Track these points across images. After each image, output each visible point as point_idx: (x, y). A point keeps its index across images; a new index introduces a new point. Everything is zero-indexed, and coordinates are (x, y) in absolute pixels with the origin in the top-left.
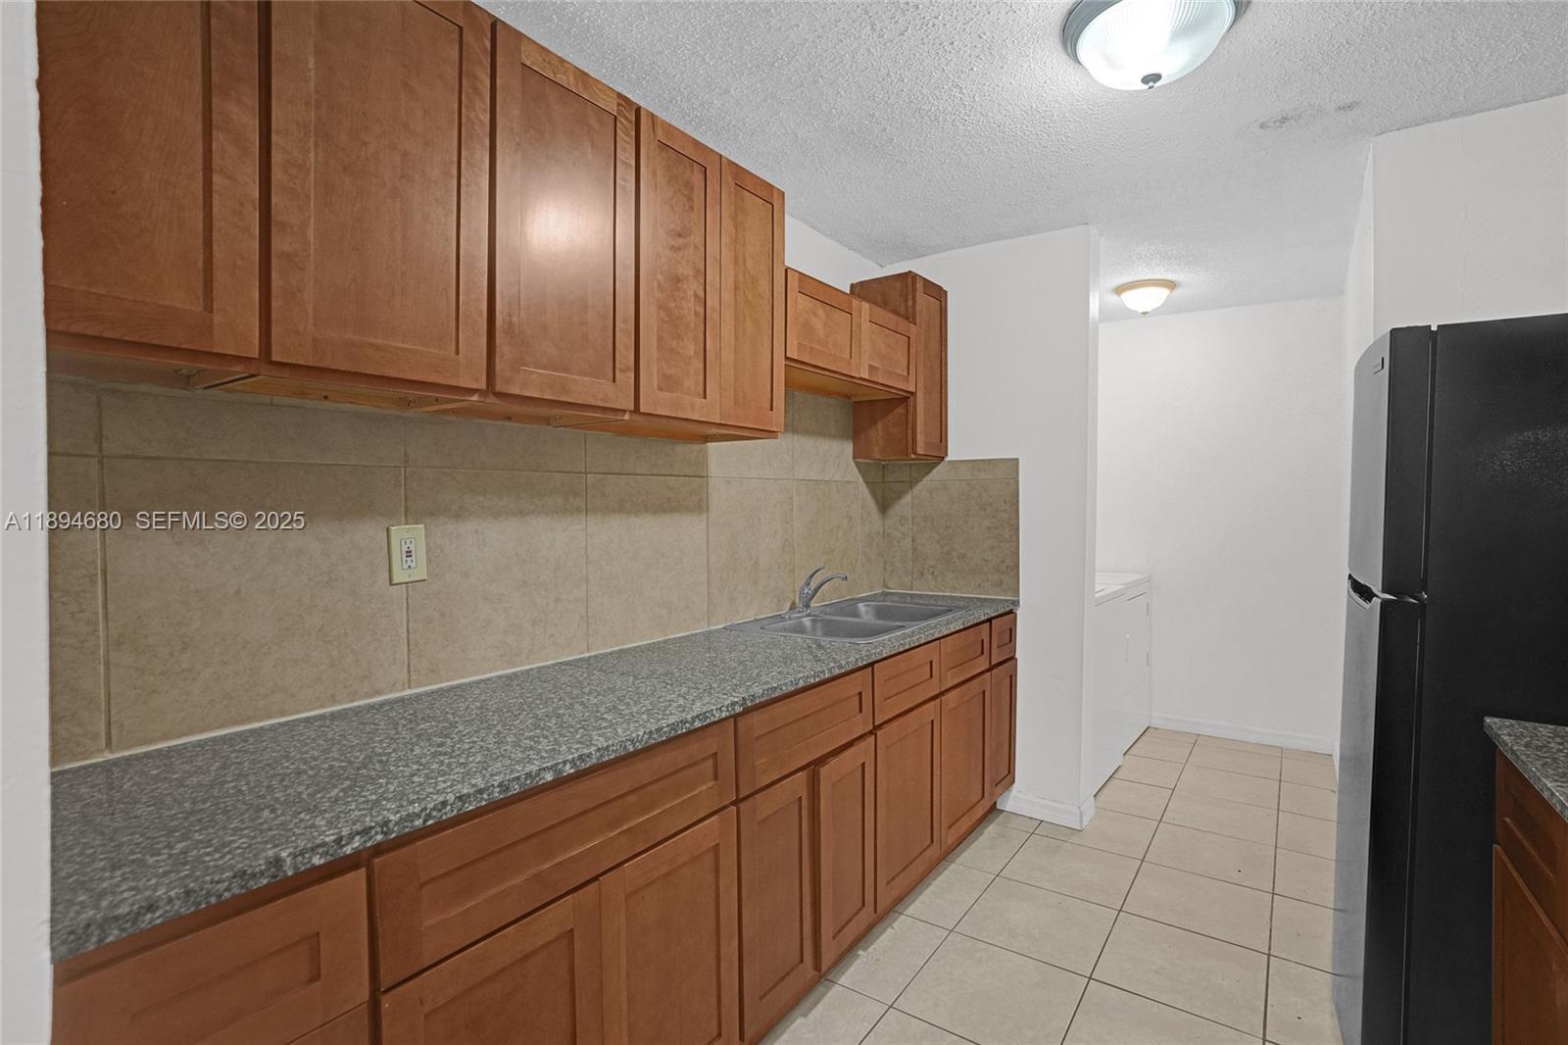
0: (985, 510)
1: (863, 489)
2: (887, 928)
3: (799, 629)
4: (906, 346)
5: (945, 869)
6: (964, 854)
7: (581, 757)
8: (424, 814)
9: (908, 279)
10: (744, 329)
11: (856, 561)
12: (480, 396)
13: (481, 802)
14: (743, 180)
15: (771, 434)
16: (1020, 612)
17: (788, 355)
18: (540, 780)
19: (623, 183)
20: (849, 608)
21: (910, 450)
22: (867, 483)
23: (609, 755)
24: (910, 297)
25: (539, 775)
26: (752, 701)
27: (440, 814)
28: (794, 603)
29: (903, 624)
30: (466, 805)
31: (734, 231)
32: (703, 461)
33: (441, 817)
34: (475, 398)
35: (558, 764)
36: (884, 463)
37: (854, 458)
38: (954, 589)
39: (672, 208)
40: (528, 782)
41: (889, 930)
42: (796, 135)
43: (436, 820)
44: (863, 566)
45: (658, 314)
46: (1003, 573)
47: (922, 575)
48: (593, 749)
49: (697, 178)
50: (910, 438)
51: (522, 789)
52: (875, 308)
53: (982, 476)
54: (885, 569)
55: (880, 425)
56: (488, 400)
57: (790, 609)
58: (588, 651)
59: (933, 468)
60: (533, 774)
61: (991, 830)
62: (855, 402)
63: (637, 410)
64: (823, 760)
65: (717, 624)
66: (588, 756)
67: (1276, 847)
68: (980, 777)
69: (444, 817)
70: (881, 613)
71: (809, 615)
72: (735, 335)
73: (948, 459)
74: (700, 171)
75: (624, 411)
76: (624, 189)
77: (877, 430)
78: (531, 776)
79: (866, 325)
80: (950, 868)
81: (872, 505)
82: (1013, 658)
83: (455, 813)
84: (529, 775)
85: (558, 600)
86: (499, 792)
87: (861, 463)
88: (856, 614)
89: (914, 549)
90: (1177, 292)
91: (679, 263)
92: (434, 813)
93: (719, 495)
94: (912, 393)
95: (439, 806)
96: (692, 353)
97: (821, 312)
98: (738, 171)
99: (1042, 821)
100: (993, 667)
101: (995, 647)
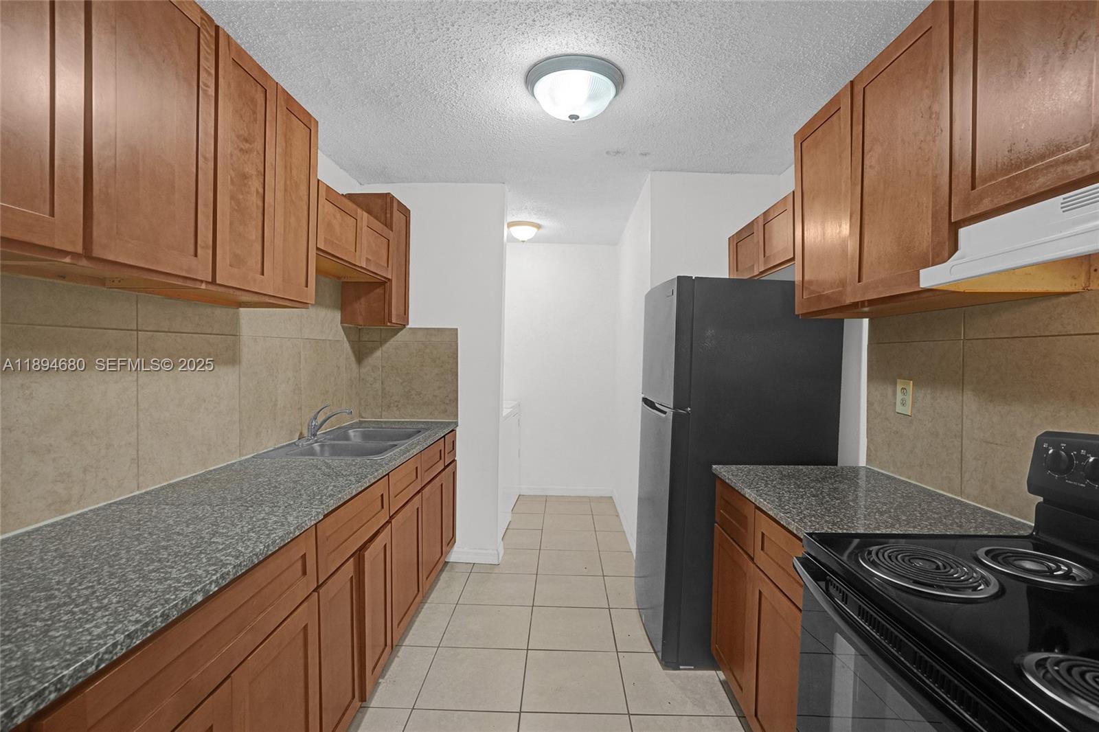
0: (435, 362)
1: (347, 345)
2: (395, 657)
3: (312, 453)
4: (386, 246)
5: (422, 608)
6: (432, 596)
7: (222, 577)
8: (96, 660)
9: (387, 199)
10: (290, 223)
11: (343, 399)
12: (71, 259)
13: (146, 634)
14: (292, 108)
15: (304, 305)
16: (458, 430)
17: (318, 246)
18: (193, 602)
19: (205, 88)
20: (342, 434)
21: (387, 320)
22: (349, 341)
23: (241, 570)
24: (388, 211)
25: (193, 598)
26: (327, 510)
27: (111, 656)
28: (301, 433)
29: (395, 443)
30: (134, 641)
31: (284, 145)
32: (235, 322)
33: (112, 658)
34: (68, 260)
35: (205, 586)
36: (360, 327)
37: (341, 323)
38: (412, 416)
39: (241, 117)
40: (184, 606)
41: (396, 659)
42: (329, 80)
43: (107, 662)
44: (346, 403)
45: (231, 203)
46: (447, 404)
47: (389, 407)
48: (230, 568)
49: (260, 97)
50: (386, 311)
51: (180, 614)
52: (370, 216)
53: (433, 339)
54: (360, 404)
55: (363, 300)
56: (80, 263)
57: (299, 439)
58: (138, 490)
59: (398, 332)
60: (188, 598)
61: (445, 575)
62: (343, 283)
63: (214, 282)
64: (364, 547)
65: (246, 455)
66: (227, 574)
67: (599, 551)
68: (440, 543)
69: (115, 658)
70: (366, 436)
71: (316, 442)
72: (284, 226)
73: (408, 326)
74: (262, 91)
75: (202, 281)
76: (205, 92)
77: (360, 304)
78: (186, 600)
79: (365, 228)
80: (425, 607)
81: (353, 358)
82: (454, 460)
83: (124, 651)
84: (184, 601)
85: (108, 446)
86: (162, 622)
87: (346, 327)
88: (347, 438)
89: (383, 389)
90: (541, 231)
91: (246, 163)
92: (106, 656)
93: (248, 351)
94: (389, 279)
95: (111, 649)
96: (254, 238)
97: (338, 216)
98: (289, 99)
99: (474, 564)
100: (446, 467)
101: (446, 454)
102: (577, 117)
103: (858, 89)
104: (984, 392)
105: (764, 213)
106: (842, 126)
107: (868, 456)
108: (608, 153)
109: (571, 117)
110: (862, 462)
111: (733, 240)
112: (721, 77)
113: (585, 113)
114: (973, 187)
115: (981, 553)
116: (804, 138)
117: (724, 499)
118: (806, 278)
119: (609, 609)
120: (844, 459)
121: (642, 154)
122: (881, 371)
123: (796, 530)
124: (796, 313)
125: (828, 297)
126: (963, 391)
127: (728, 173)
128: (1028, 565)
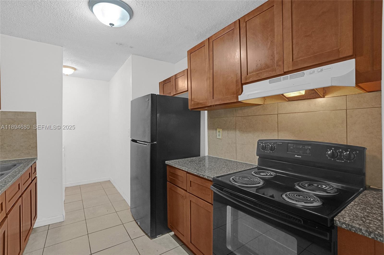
67: (111, 203)
68: (31, 220)
82: (36, 177)
99: (49, 225)
100: (32, 181)
101: (32, 174)
102: (113, 25)
103: (211, 41)
104: (242, 131)
105: (175, 75)
106: (205, 51)
107: (208, 152)
108: (117, 43)
109: (111, 24)
110: (207, 154)
111: (162, 83)
112: (168, 26)
113: (117, 24)
114: (247, 75)
115: (253, 173)
116: (191, 52)
117: (171, 172)
118: (192, 97)
119: (123, 224)
120: (202, 155)
121: (130, 47)
122: (212, 127)
123: (207, 177)
124: (189, 108)
125: (201, 104)
126: (236, 131)
127: (159, 60)
128: (262, 174)
